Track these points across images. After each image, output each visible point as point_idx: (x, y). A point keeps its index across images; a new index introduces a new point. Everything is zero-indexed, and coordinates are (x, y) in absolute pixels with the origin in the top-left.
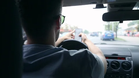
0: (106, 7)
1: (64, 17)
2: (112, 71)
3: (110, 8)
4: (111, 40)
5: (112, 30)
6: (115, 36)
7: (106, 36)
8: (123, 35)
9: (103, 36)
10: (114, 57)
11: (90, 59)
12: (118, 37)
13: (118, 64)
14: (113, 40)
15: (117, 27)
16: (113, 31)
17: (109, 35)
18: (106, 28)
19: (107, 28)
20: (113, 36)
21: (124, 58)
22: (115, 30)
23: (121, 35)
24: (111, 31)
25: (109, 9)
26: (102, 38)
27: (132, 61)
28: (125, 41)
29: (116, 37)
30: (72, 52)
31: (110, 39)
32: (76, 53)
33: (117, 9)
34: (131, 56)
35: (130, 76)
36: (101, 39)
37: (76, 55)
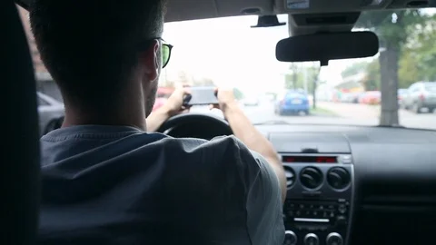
0: (285, 24)
1: (170, 47)
2: (304, 192)
3: (295, 25)
4: (302, 113)
5: (302, 87)
6: (311, 103)
7: (288, 103)
8: (331, 101)
9: (281, 102)
10: (309, 156)
11: (240, 162)
12: (318, 105)
13: (317, 175)
14: (307, 112)
15: (316, 78)
16: (306, 90)
17: (294, 102)
18: (287, 82)
19: (291, 83)
20: (305, 102)
21: (333, 159)
22: (311, 86)
23: (326, 101)
24: (300, 90)
25: (292, 29)
26: (279, 110)
27: (352, 166)
28: (334, 116)
29: (314, 106)
30: (189, 142)
31: (299, 111)
32: (202, 145)
33: (314, 28)
34: (350, 153)
35: (347, 203)
36: (276, 112)
37: (201, 150)
